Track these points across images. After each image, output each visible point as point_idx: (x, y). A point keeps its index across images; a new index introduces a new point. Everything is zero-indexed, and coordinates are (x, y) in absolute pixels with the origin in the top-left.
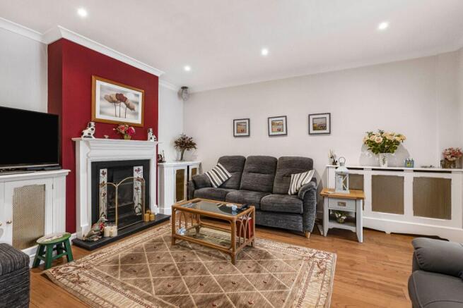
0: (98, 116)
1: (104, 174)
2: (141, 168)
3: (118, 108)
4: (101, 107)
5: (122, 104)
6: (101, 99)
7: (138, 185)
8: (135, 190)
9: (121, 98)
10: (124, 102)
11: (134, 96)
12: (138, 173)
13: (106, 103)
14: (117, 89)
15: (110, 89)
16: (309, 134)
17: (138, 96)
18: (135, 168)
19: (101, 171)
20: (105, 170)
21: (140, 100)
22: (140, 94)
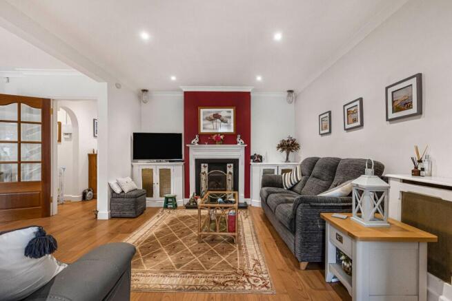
0: (202, 131)
1: (205, 167)
2: (232, 165)
3: (215, 123)
4: (204, 125)
5: (218, 120)
6: (204, 120)
7: (230, 177)
8: (228, 181)
9: (217, 116)
10: (219, 118)
11: (228, 113)
12: (230, 169)
13: (207, 122)
14: (214, 111)
15: (209, 112)
16: (387, 120)
17: (230, 112)
18: (228, 165)
19: (202, 165)
20: (206, 165)
21: (232, 114)
22: (232, 110)
